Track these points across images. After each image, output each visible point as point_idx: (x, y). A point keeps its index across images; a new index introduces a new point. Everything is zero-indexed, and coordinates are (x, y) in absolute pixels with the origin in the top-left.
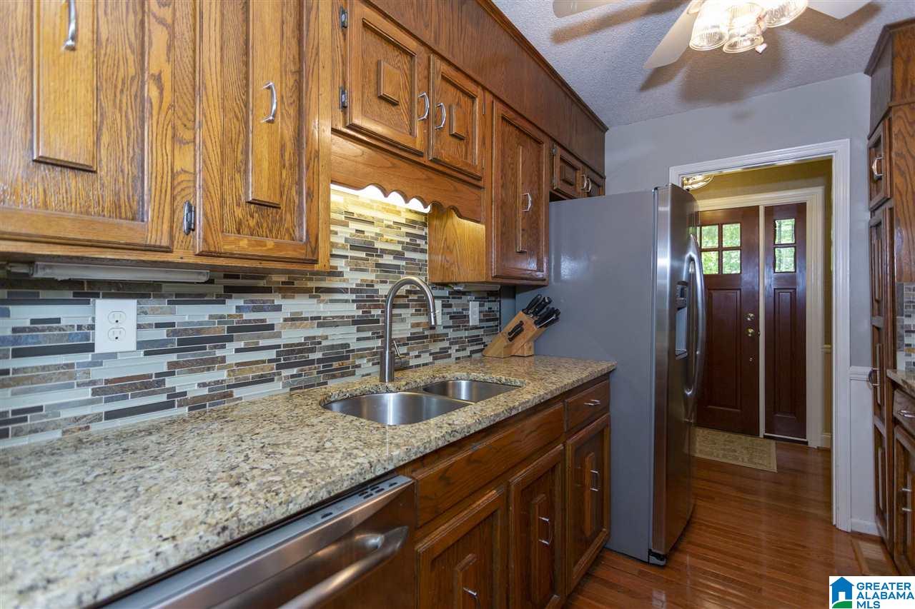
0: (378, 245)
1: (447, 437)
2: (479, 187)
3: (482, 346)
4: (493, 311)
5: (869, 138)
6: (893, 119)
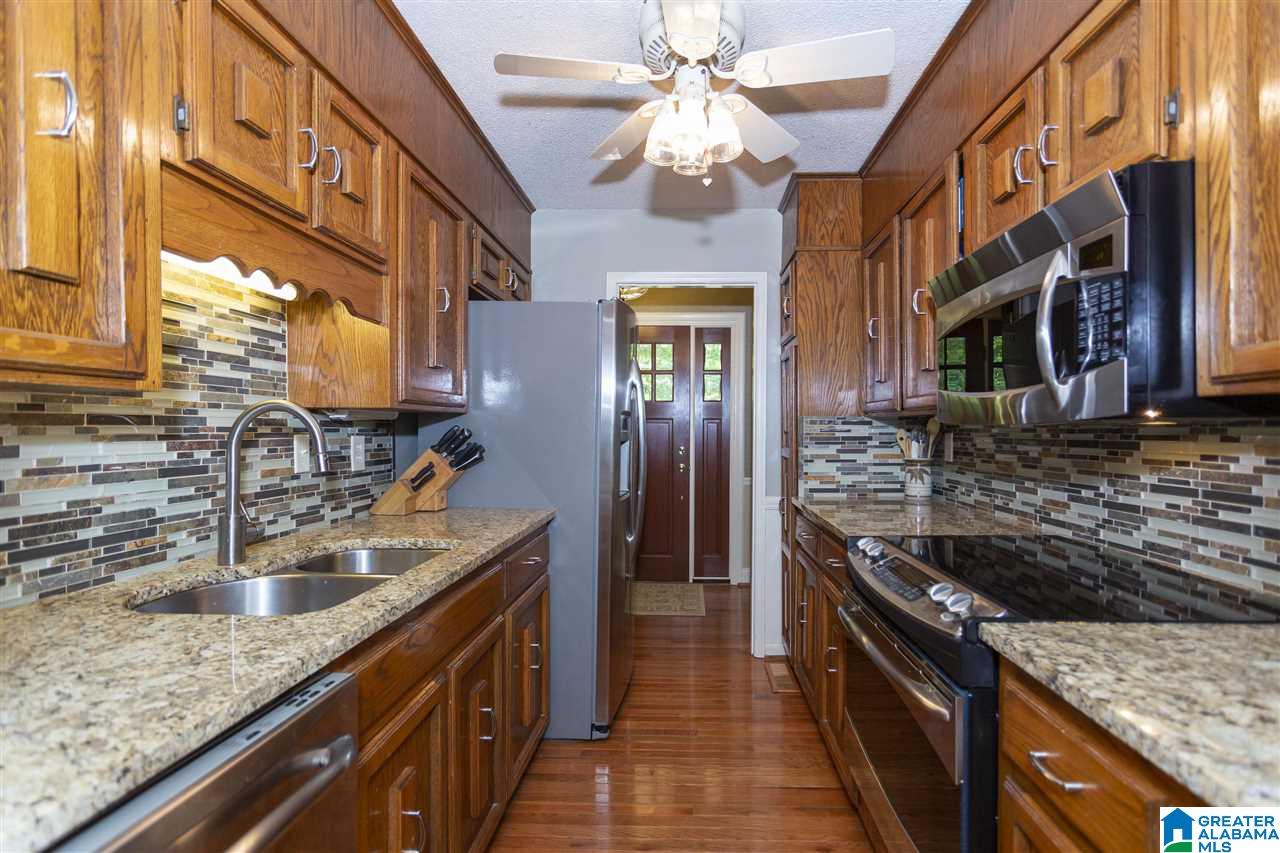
0: (204, 346)
1: (387, 616)
2: (380, 273)
3: (369, 501)
4: (385, 450)
5: (781, 275)
6: (798, 263)
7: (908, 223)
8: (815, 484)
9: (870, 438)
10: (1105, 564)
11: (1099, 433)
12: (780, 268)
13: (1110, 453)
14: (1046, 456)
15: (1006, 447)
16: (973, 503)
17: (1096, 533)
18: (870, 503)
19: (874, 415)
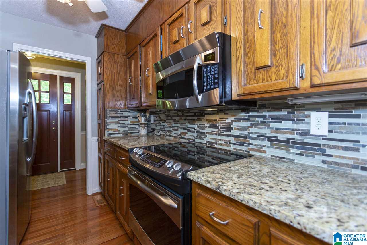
5: (97, 60)
6: (104, 55)
7: (143, 48)
8: (111, 132)
9: (129, 116)
10: (196, 148)
11: (195, 113)
12: (96, 58)
13: (197, 118)
14: (181, 120)
15: (169, 118)
16: (160, 135)
17: (194, 140)
18: (129, 137)
19: (130, 109)
